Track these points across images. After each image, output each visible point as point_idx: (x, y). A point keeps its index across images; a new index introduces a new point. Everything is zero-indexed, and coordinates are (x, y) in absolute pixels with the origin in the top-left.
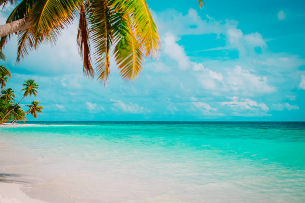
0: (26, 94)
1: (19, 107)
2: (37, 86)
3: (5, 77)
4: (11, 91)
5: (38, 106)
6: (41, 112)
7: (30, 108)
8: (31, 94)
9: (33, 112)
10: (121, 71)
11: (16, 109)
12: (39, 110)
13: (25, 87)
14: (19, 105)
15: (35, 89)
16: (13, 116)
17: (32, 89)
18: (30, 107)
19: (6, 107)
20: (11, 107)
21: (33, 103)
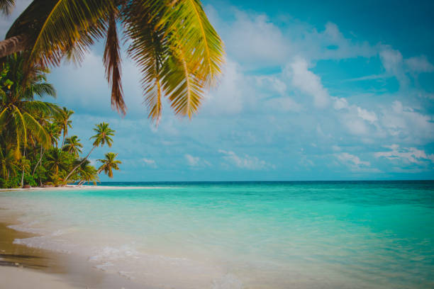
0: (96, 143)
1: (88, 162)
2: (112, 133)
3: (67, 120)
4: (77, 139)
5: (115, 160)
6: (118, 169)
7: (102, 164)
8: (103, 143)
9: (107, 169)
10: (173, 104)
11: (84, 164)
12: (115, 166)
13: (96, 133)
14: (88, 159)
15: (108, 136)
16: (79, 175)
17: (105, 137)
18: (103, 162)
19: (70, 162)
20: (76, 163)
21: (107, 156)
